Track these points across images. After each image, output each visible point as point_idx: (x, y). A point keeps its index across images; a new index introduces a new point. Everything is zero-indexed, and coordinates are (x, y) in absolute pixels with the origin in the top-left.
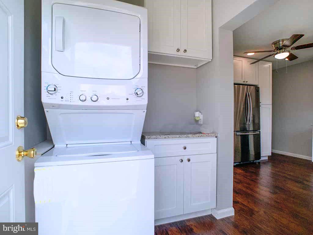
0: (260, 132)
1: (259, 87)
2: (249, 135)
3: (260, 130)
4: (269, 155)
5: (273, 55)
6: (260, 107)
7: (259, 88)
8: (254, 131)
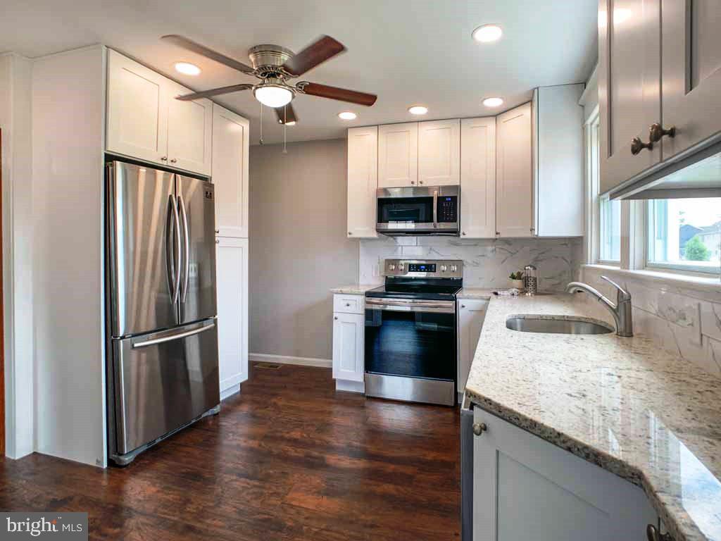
0: (215, 321)
1: (213, 183)
2: (187, 339)
3: (216, 314)
4: (242, 380)
5: (250, 86)
6: (217, 245)
7: (212, 186)
8: (201, 320)
